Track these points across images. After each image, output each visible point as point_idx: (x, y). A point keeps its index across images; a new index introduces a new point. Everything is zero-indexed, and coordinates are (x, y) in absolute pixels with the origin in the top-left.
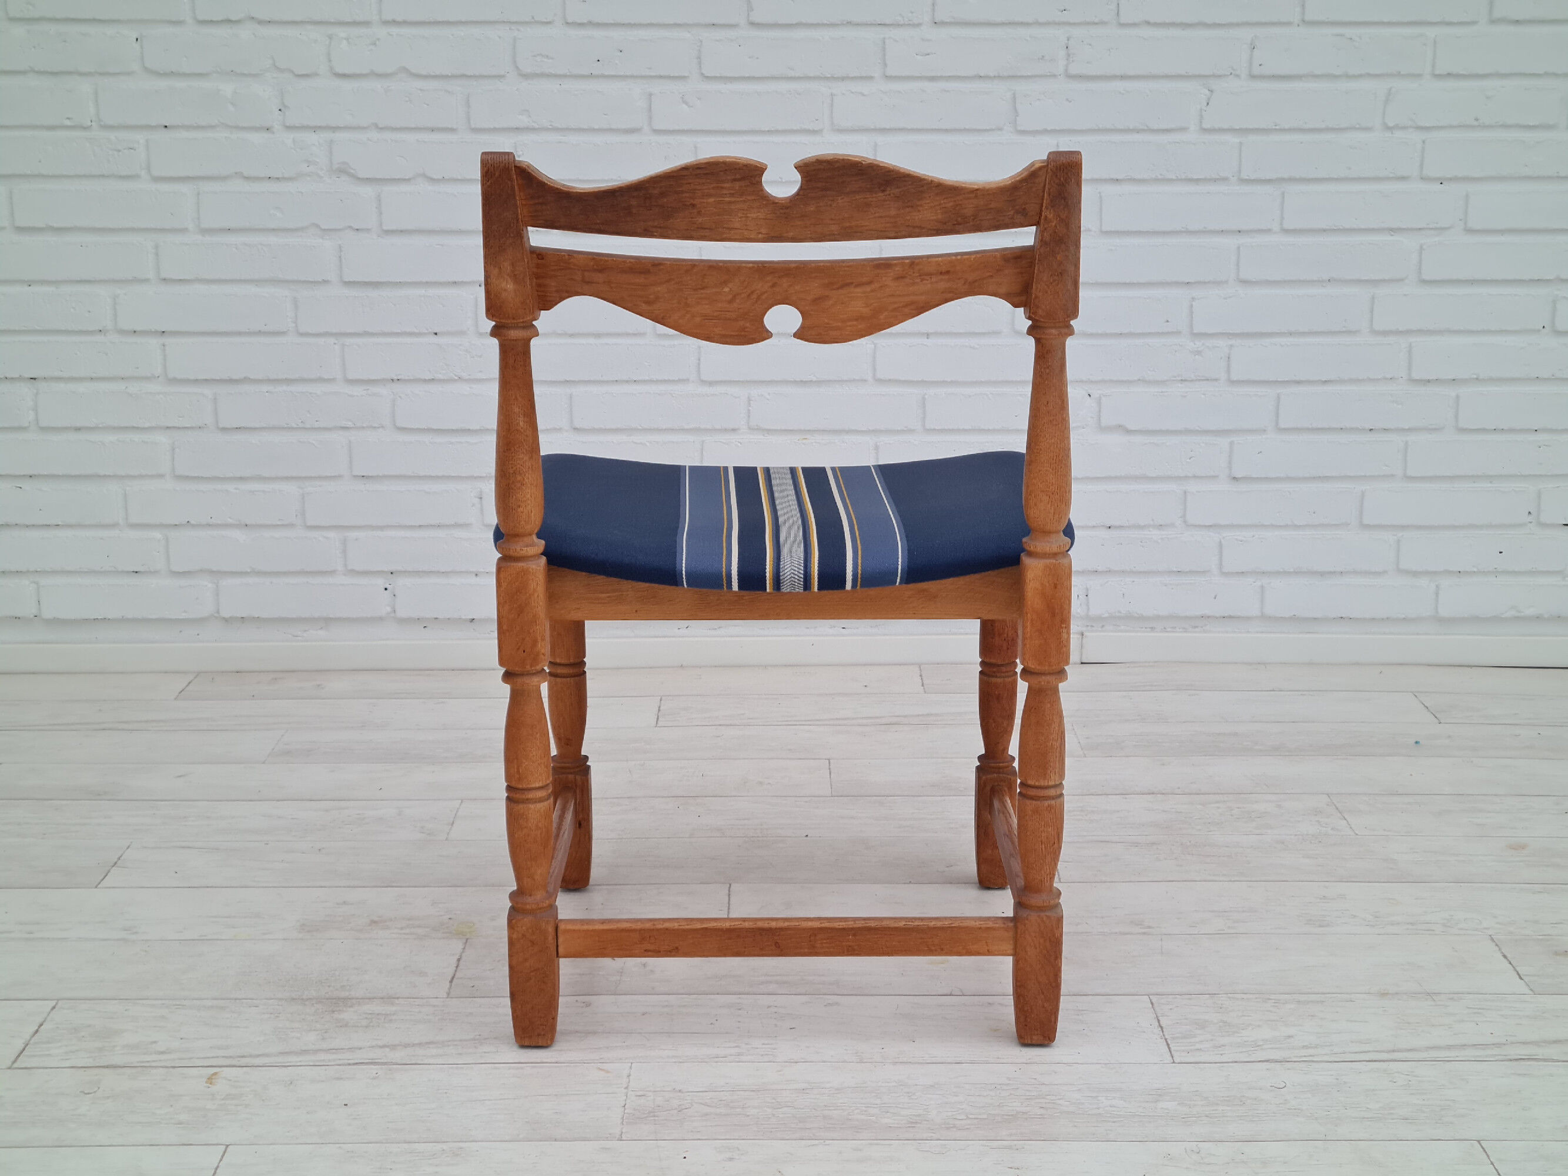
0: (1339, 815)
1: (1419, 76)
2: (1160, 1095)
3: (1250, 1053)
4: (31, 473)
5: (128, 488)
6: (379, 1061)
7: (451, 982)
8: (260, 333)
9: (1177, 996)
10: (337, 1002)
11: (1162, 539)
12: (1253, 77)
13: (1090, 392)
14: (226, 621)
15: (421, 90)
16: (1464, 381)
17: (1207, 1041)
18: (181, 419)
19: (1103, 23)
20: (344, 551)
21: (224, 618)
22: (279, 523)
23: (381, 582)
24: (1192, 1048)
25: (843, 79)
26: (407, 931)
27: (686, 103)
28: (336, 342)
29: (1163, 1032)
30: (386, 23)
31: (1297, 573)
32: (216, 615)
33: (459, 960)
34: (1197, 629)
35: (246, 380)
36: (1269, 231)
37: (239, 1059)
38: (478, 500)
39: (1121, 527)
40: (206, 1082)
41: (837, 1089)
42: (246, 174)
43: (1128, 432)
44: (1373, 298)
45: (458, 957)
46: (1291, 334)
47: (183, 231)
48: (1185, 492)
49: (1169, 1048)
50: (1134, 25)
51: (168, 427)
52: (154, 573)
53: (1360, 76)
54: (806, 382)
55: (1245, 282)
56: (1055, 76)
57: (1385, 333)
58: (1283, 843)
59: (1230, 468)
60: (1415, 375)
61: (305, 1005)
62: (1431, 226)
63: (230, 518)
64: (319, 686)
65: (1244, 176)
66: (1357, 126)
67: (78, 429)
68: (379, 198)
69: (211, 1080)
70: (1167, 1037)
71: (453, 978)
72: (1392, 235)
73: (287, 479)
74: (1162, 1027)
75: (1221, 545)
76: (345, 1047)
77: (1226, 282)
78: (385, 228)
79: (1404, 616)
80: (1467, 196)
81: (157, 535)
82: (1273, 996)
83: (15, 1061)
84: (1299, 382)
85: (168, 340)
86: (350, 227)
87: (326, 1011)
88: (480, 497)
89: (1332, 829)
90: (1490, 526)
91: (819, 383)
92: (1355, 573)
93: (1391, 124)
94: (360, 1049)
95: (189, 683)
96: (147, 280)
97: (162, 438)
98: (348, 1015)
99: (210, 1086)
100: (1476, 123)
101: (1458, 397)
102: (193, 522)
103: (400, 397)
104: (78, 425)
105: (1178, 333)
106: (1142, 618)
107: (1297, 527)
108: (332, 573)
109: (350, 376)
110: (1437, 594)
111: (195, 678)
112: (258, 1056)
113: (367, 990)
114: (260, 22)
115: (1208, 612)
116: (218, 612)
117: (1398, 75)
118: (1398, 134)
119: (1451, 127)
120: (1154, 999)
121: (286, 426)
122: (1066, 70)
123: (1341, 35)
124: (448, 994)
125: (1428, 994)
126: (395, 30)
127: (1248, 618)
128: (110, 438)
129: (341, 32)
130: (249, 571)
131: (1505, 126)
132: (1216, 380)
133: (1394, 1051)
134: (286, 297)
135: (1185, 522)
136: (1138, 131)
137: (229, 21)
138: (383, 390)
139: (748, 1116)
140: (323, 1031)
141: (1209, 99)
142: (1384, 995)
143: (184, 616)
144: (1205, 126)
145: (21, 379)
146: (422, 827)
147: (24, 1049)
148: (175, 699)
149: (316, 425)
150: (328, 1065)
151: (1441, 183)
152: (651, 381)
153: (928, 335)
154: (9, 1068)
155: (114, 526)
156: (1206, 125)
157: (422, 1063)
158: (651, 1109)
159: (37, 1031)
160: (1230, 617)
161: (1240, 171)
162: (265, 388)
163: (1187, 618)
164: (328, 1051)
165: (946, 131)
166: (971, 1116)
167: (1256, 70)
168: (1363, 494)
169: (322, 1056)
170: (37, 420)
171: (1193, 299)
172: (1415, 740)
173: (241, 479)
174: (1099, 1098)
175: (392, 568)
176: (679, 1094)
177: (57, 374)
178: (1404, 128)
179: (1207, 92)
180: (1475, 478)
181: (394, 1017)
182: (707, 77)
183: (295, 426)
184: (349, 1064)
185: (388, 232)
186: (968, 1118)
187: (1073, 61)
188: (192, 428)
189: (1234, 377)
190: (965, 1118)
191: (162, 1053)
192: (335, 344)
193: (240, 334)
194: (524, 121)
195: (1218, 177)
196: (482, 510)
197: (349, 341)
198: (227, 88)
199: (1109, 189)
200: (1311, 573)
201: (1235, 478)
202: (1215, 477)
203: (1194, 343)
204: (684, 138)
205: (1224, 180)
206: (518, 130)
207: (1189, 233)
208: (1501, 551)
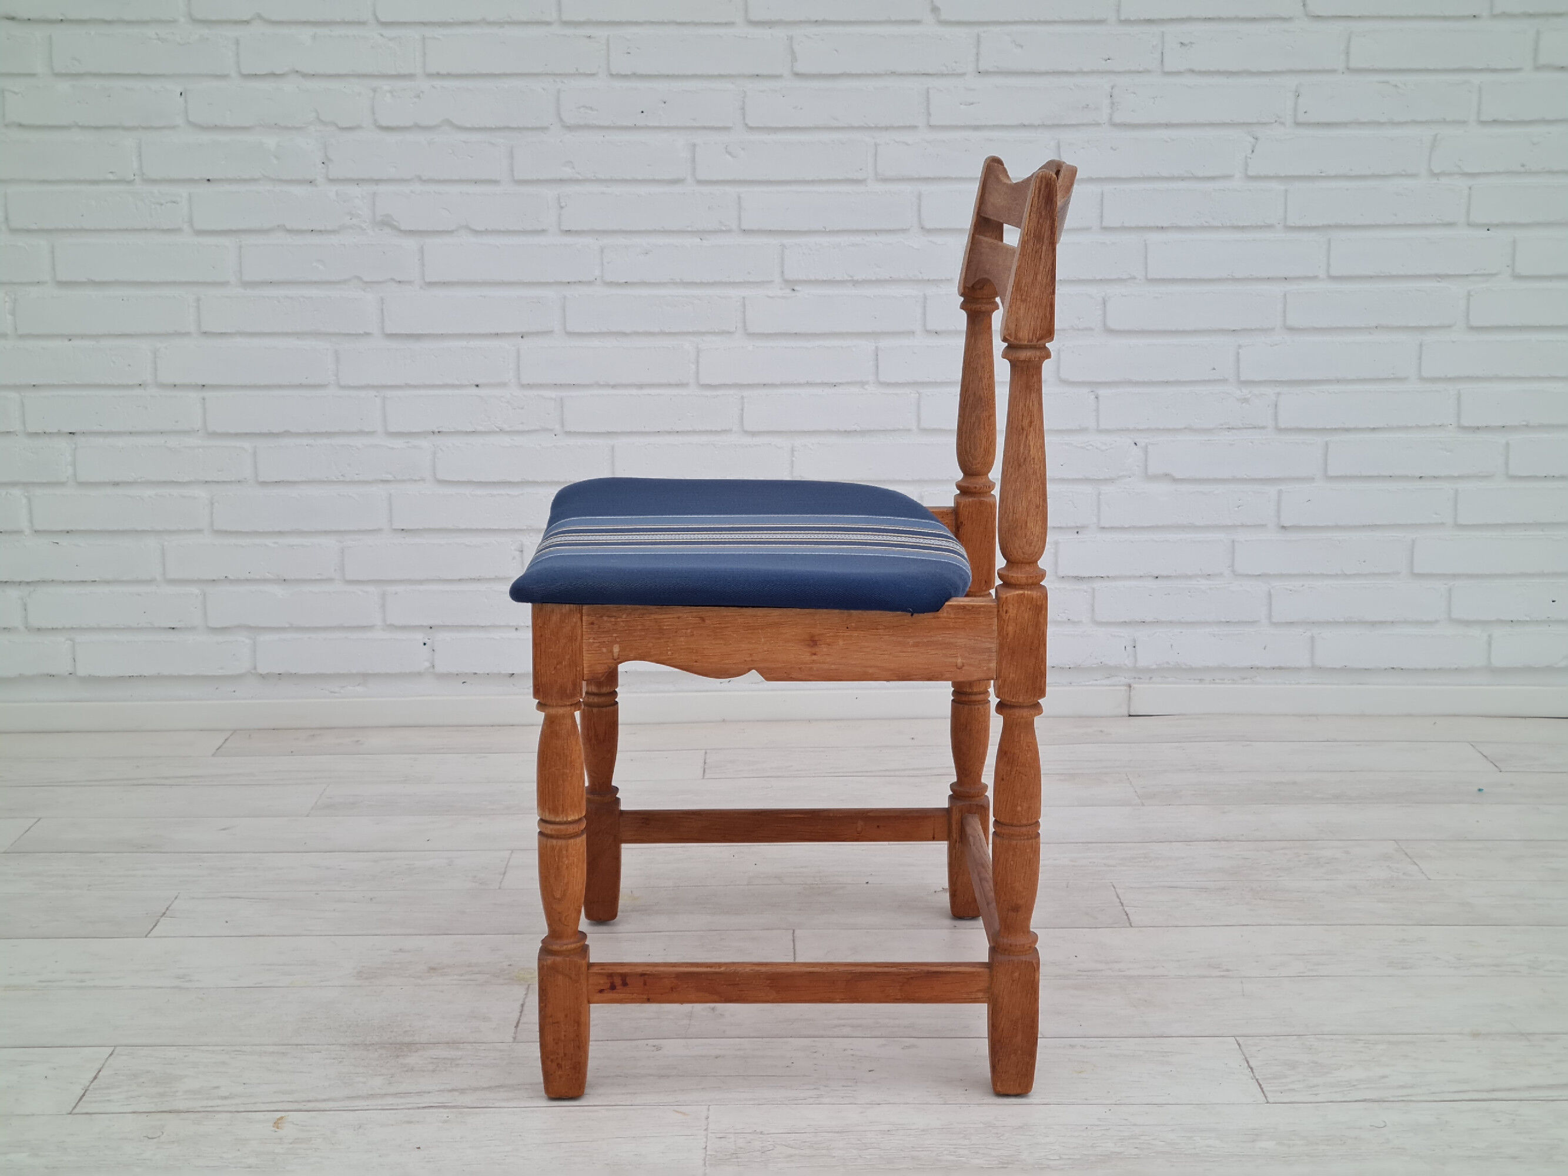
0: (1409, 860)
1: (1464, 122)
2: (1257, 1135)
3: (1345, 1092)
4: (68, 528)
5: (166, 543)
6: (449, 1104)
7: (517, 1026)
8: (301, 386)
9: (1264, 1038)
10: (401, 1048)
11: (1210, 589)
12: (1298, 124)
13: (1136, 440)
14: (263, 677)
15: (464, 142)
16: (1515, 428)
17: (1299, 1081)
18: (220, 473)
19: (1147, 71)
20: (383, 606)
21: (261, 674)
22: (318, 577)
23: (420, 637)
24: (1286, 1088)
25: (886, 128)
26: (466, 977)
27: (730, 154)
28: (377, 394)
29: (1253, 1073)
30: (430, 76)
31: (1348, 623)
32: (253, 671)
33: (522, 1005)
34: (1245, 681)
35: (287, 434)
36: (1315, 278)
37: (304, 1103)
38: (517, 554)
39: (1168, 577)
40: (274, 1127)
41: (923, 1130)
42: (288, 227)
43: (1175, 480)
44: (1421, 345)
45: (521, 1002)
46: (1338, 381)
47: (224, 284)
48: (1233, 541)
49: (1262, 1089)
50: (1178, 73)
51: (206, 482)
52: (192, 629)
53: (1405, 123)
54: (849, 432)
55: (1291, 329)
56: (1098, 124)
57: (1434, 380)
58: (1355, 887)
59: (1279, 517)
60: (1465, 422)
61: (368, 1050)
62: (1478, 272)
63: (268, 573)
64: (358, 741)
65: (1290, 223)
66: (1403, 173)
67: (116, 484)
68: (422, 250)
69: (277, 1124)
70: (1257, 1077)
71: (518, 1023)
72: (1439, 282)
73: (326, 533)
74: (1251, 1068)
75: (1270, 595)
76: (411, 1091)
77: (1273, 329)
78: (428, 280)
79: (1456, 666)
80: (1514, 242)
81: (195, 590)
82: (1362, 1037)
83: (75, 1107)
84: (1347, 430)
85: (208, 394)
86: (393, 280)
87: (391, 1056)
88: (521, 550)
89: (1404, 874)
90: (1542, 575)
91: (863, 433)
92: (1406, 622)
93: (1436, 171)
94: (429, 1093)
95: (226, 740)
96: (187, 334)
97: (202, 493)
98: (413, 1059)
99: (277, 1130)
100: (1522, 169)
101: (1507, 444)
102: (231, 577)
103: (441, 449)
104: (116, 479)
105: (1225, 381)
106: (1191, 669)
107: (1346, 576)
108: (370, 628)
109: (392, 429)
110: (1490, 644)
111: (231, 735)
112: (324, 1100)
113: (430, 1035)
114: (305, 76)
115: (1258, 663)
116: (255, 668)
117: (1444, 122)
118: (1444, 180)
119: (1498, 173)
120: (1241, 1040)
121: (326, 479)
122: (1111, 119)
123: (1387, 82)
124: (515, 1038)
125: (1522, 1034)
126: (438, 83)
127: (1298, 669)
128: (149, 492)
129: (385, 85)
130: (287, 626)
131: (1551, 172)
132: (1263, 428)
133: (1493, 1090)
134: (327, 349)
135: (1233, 571)
136: (1183, 179)
137: (273, 75)
138: (424, 443)
139: (834, 1157)
140: (389, 1076)
141: (1254, 147)
142: (1475, 1035)
143: (220, 672)
144: (1250, 173)
145: (59, 433)
146: (475, 877)
147: (84, 1095)
148: (213, 755)
149: (356, 478)
150: (396, 1109)
151: (1488, 230)
152: (694, 432)
154: (70, 1114)
155: (151, 581)
156: (1252, 172)
157: (493, 1106)
158: (732, 1151)
159: (95, 1078)
160: (1280, 668)
161: (1285, 218)
162: (305, 441)
163: (1235, 669)
164: (396, 1095)
166: (1064, 1157)
167: (1301, 118)
168: (1413, 541)
169: (390, 1100)
170: (75, 475)
171: (1240, 346)
172: (1476, 789)
173: (281, 533)
174: (1195, 1138)
175: (431, 623)
176: (761, 1136)
177: (96, 428)
178: (1450, 174)
179: (1253, 140)
180: (1526, 526)
181: (460, 1062)
182: (751, 128)
183: (335, 480)
184: (419, 1108)
185: (431, 284)
186: (1061, 1159)
187: (1118, 109)
188: (231, 482)
189: (1282, 425)
190: (1058, 1158)
191: (226, 1098)
192: (376, 396)
193: (280, 387)
194: (567, 172)
195: (1263, 224)
197: (389, 393)
198: (271, 141)
199: (1154, 237)
200: (1363, 623)
201: (1283, 527)
202: (1263, 526)
203: (1242, 392)
204: (728, 189)
205: (1270, 227)
206: (561, 181)
207: (1235, 280)
208: (1554, 599)
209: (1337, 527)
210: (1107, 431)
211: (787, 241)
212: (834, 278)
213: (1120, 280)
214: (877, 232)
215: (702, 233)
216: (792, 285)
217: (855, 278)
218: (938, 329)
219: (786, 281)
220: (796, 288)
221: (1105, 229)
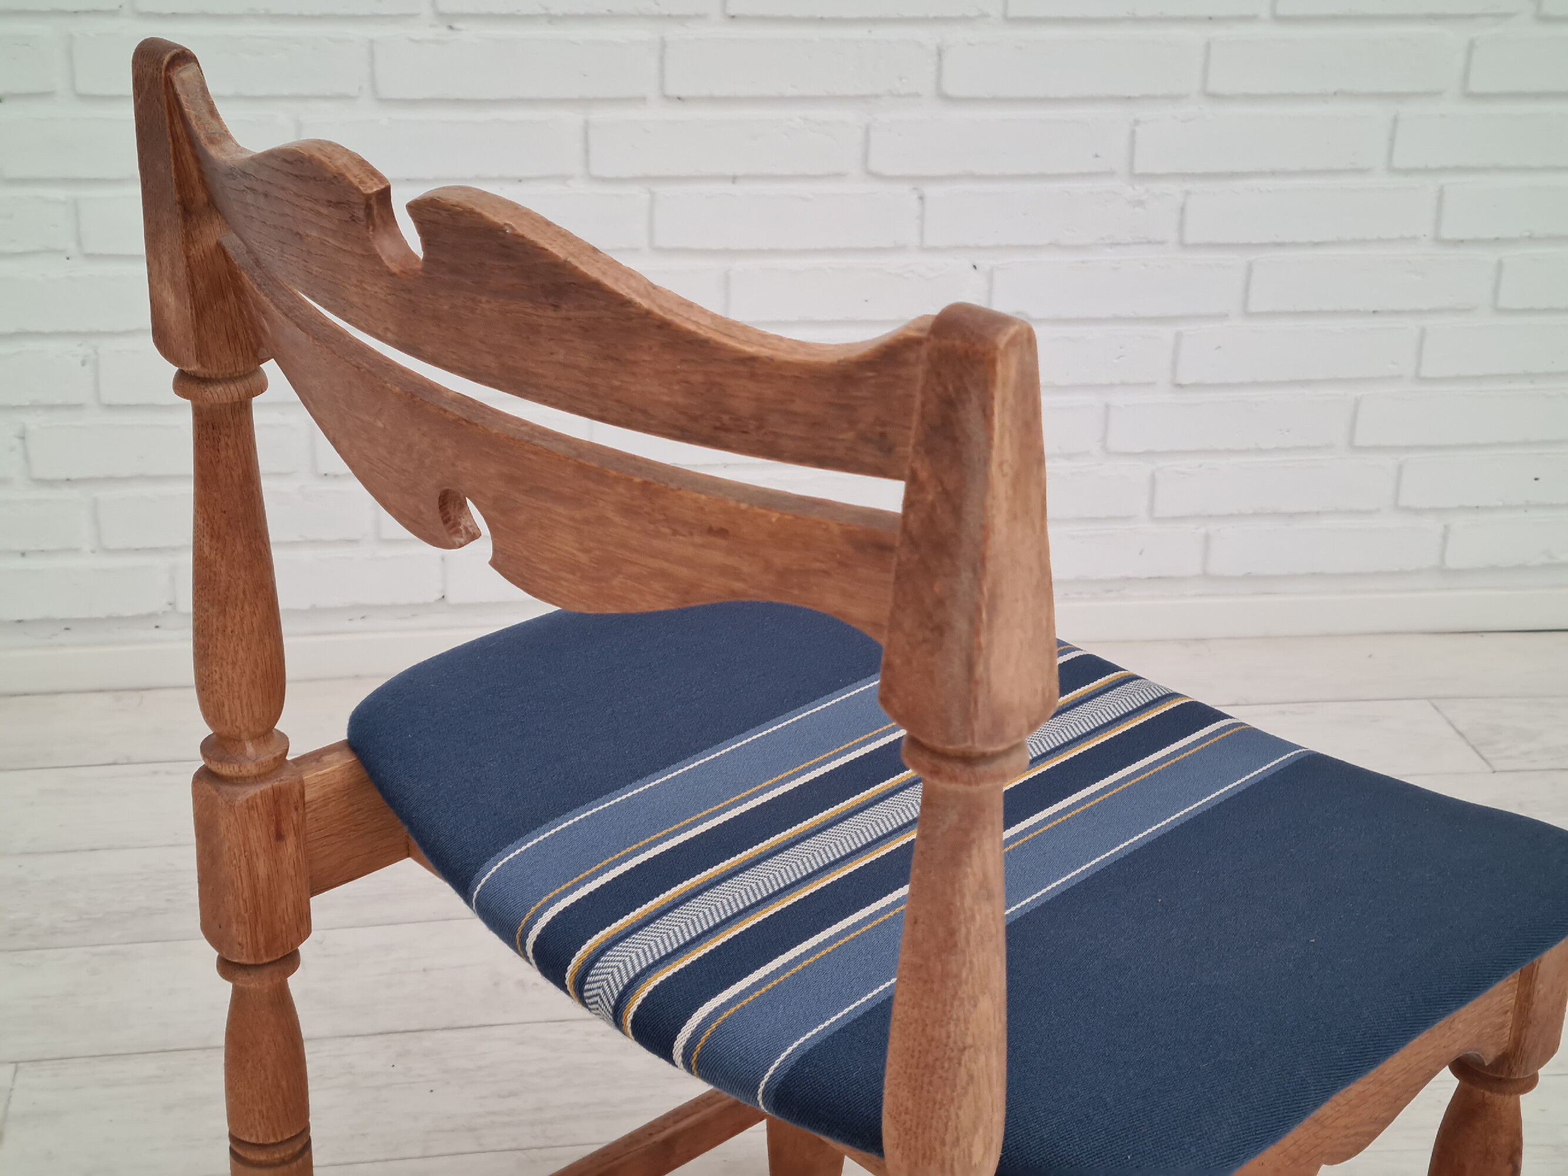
11: (1073, 475)
13: (977, 263)
16: (1512, 241)
31: (1257, 515)
36: (1251, 19)
38: (16, 442)
44: (1395, 120)
46: (1273, 173)
48: (1108, 406)
57: (1408, 172)
59: (1174, 371)
60: (1446, 234)
62: (1489, 11)
75: (1153, 478)
77: (1187, 96)
79: (1399, 568)
84: (1280, 245)
92: (1339, 514)
101: (1500, 264)
105: (1111, 173)
107: (1260, 451)
110: (1445, 537)
115: (1129, 573)
127: (1185, 579)
132: (1161, 243)
135: (1105, 448)
153: (734, 179)
160: (1160, 578)
168: (1358, 403)
171: (1137, 122)
180: (1510, 377)
189: (1188, 239)
196: (27, 458)
200: (1276, 514)
201: (1180, 386)
202: (1150, 384)
203: (1134, 189)
207: (1137, 20)
208: (1537, 477)
209: (1255, 384)
210: (934, 249)
212: (518, 11)
213: (965, 19)
216: (450, 20)
217: (552, 12)
218: (682, 94)
219: (441, 15)
220: (456, 25)
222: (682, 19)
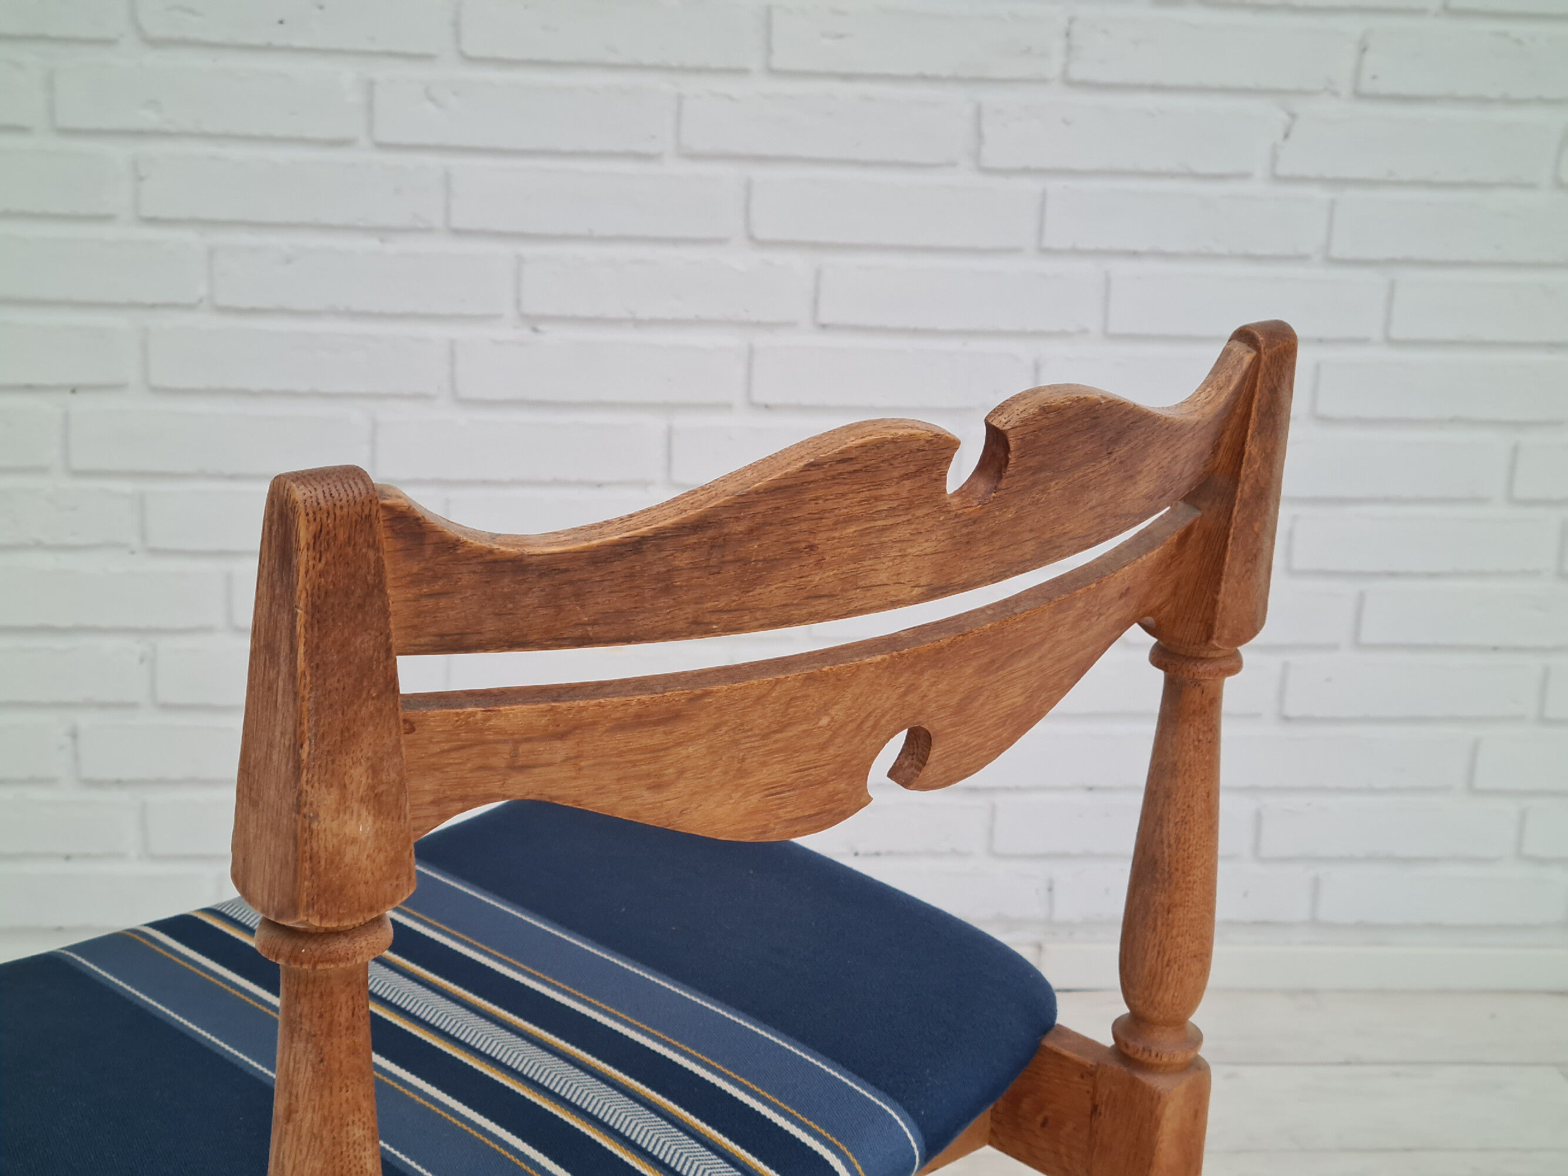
12: (1359, 95)
27: (432, 99)
31: (1370, 859)
36: (1365, 341)
38: (67, 740)
44: (1516, 449)
56: (1043, 81)
57: (1530, 503)
65: (1336, 252)
107: (1372, 791)
122: (1065, 73)
136: (1171, 175)
141: (1288, 129)
144: (1279, 171)
156: (1282, 170)
160: (1266, 923)
161: (1328, 246)
165: (866, 164)
167: (1366, 86)
168: (1477, 743)
179: (1287, 118)
182: (470, 59)
187: (1076, 58)
194: (150, 119)
195: (1293, 254)
196: (76, 757)
199: (1121, 268)
200: (1391, 859)
201: (1287, 719)
202: (1256, 716)
204: (431, 160)
205: (1302, 258)
206: (140, 134)
209: (1367, 720)
211: (528, 250)
212: (604, 314)
213: (1063, 334)
214: (675, 241)
215: (383, 232)
216: (533, 322)
217: (639, 316)
219: (525, 317)
220: (541, 327)
221: (1046, 252)
222: (771, 326)
